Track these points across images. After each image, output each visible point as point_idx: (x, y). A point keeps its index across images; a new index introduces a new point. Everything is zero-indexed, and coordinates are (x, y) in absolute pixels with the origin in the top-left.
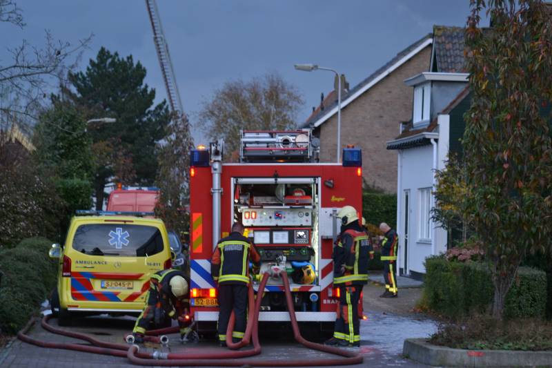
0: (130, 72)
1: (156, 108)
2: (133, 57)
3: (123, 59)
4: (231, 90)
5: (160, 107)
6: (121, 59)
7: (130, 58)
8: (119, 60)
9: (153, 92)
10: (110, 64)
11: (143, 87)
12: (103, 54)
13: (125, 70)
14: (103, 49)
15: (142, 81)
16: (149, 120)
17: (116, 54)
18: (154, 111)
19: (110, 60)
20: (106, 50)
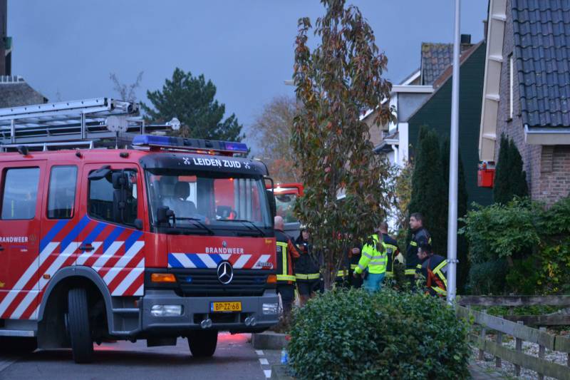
0: (201, 89)
1: (226, 122)
2: (205, 77)
3: (195, 78)
4: (278, 104)
5: (229, 120)
6: (194, 78)
7: (202, 77)
8: (192, 79)
9: (223, 107)
10: (184, 83)
11: (214, 102)
12: (178, 74)
13: (197, 88)
14: (177, 70)
15: (212, 98)
16: (220, 132)
17: (190, 74)
18: (224, 124)
19: (184, 80)
20: (180, 70)
